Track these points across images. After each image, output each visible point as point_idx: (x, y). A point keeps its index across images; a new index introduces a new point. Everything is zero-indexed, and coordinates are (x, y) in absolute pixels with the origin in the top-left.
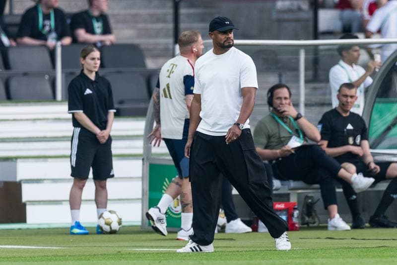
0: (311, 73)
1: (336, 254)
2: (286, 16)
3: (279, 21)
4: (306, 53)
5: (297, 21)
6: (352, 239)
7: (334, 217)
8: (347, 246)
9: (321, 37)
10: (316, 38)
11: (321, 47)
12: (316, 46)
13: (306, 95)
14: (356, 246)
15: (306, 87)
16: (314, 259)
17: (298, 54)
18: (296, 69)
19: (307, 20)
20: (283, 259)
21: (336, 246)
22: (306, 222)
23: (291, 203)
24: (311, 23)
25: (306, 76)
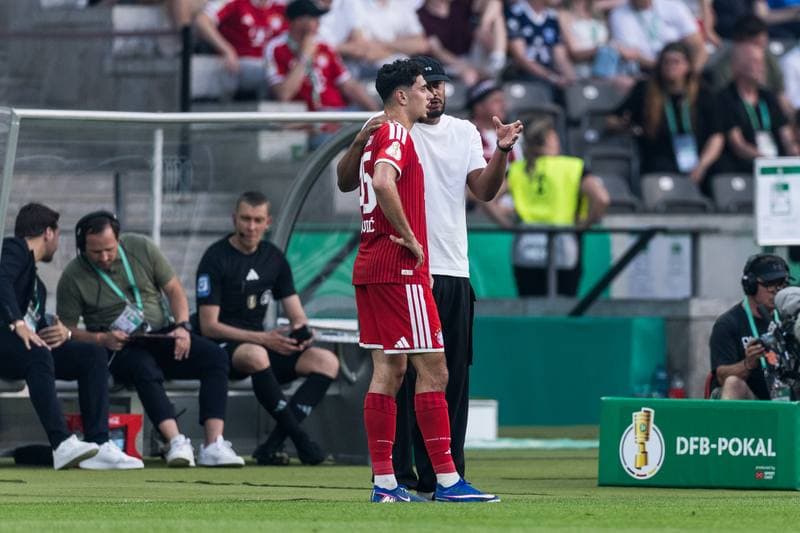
0: (175, 175)
1: (213, 512)
2: (130, 67)
3: (117, 76)
4: (166, 138)
5: (153, 75)
6: (244, 484)
7: (216, 441)
8: (234, 497)
9: (193, 107)
10: (185, 109)
11: (194, 127)
12: (186, 124)
13: (162, 215)
14: (253, 497)
15: (163, 201)
16: (173, 521)
17: (150, 137)
18: (146, 167)
19: (170, 75)
20: (115, 519)
21: (215, 498)
22: (159, 451)
23: (133, 416)
24: (178, 80)
25: (164, 179)
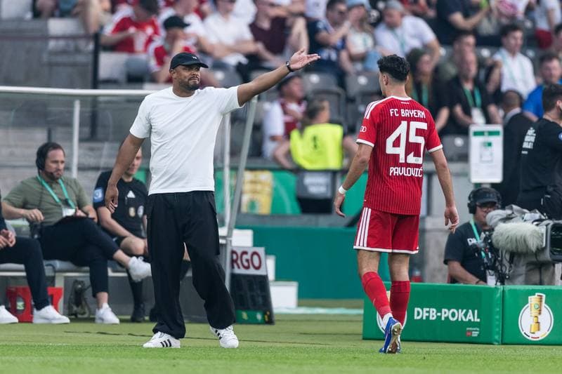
0: (87, 130)
1: (107, 353)
2: (60, 59)
3: (51, 65)
4: (82, 105)
5: (74, 65)
6: (129, 334)
7: (102, 307)
8: (122, 343)
9: (101, 86)
10: (95, 86)
11: (101, 99)
12: (95, 97)
13: (79, 157)
14: (134, 343)
15: (80, 147)
16: (81, 358)
17: (71, 105)
18: (69, 124)
19: (84, 65)
20: (43, 356)
21: (109, 344)
22: (74, 312)
23: (56, 289)
24: (90, 68)
25: (80, 133)
